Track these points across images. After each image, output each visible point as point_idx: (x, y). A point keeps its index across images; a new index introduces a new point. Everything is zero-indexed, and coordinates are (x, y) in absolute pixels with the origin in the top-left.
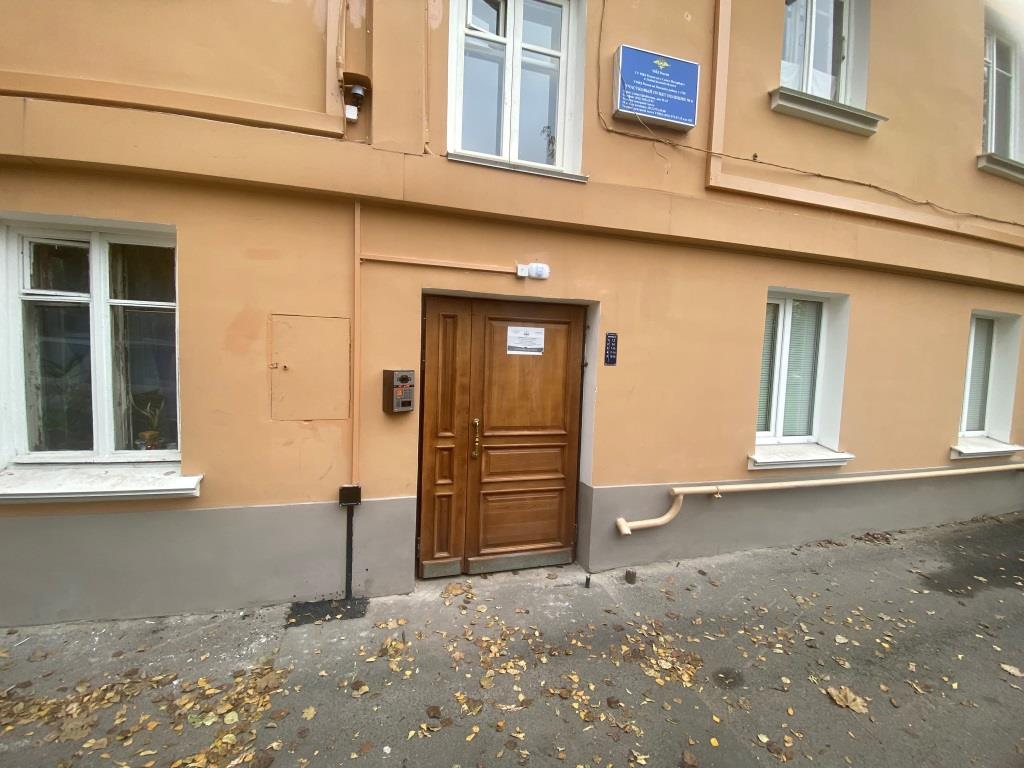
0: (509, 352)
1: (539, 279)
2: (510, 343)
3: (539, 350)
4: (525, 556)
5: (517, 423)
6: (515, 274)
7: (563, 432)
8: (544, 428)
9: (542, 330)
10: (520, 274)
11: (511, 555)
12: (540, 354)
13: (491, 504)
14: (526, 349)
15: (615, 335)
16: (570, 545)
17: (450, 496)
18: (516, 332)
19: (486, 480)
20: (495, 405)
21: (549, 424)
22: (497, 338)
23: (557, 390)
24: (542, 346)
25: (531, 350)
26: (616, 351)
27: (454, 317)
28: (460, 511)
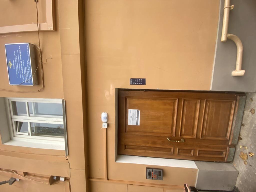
0: (139, 124)
1: (108, 118)
2: (135, 124)
3: (138, 112)
4: (236, 120)
5: (171, 122)
6: (107, 129)
7: (177, 100)
8: (174, 110)
9: (129, 110)
10: (106, 127)
11: (234, 126)
12: (139, 111)
13: (207, 134)
14: (138, 117)
15: (131, 79)
16: (237, 96)
17: (199, 151)
18: (130, 122)
19: (195, 136)
20: (162, 131)
21: (172, 107)
22: (133, 129)
23: (156, 103)
24: (136, 110)
25: (138, 115)
26: (138, 79)
27: (125, 145)
28: (207, 147)
